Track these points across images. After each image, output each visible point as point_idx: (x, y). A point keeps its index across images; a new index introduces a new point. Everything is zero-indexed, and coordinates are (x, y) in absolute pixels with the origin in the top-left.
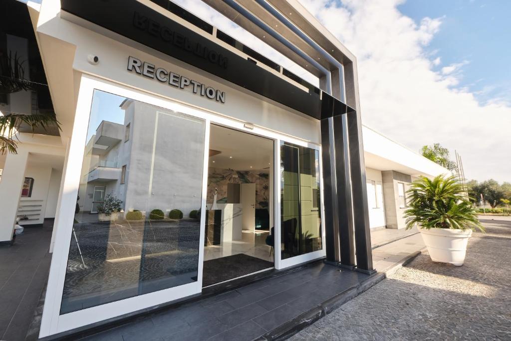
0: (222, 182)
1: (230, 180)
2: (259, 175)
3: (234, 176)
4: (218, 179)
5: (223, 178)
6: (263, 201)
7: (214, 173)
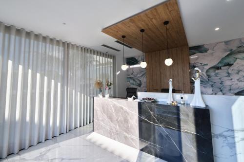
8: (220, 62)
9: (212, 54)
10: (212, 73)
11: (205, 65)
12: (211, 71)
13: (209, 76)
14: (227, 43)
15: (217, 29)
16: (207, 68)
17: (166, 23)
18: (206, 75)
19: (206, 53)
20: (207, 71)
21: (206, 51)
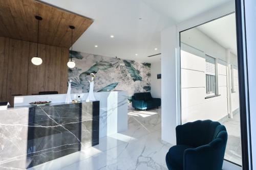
0: (109, 69)
1: (117, 67)
2: (143, 64)
3: (121, 64)
4: (106, 67)
5: (111, 65)
6: (147, 85)
7: (101, 61)
8: (90, 69)
9: (85, 62)
10: (84, 77)
11: (79, 70)
12: (84, 75)
13: (81, 80)
14: (95, 56)
15: (96, 46)
16: (81, 72)
17: (72, 27)
18: (79, 79)
19: (81, 60)
20: (80, 76)
21: (81, 58)
